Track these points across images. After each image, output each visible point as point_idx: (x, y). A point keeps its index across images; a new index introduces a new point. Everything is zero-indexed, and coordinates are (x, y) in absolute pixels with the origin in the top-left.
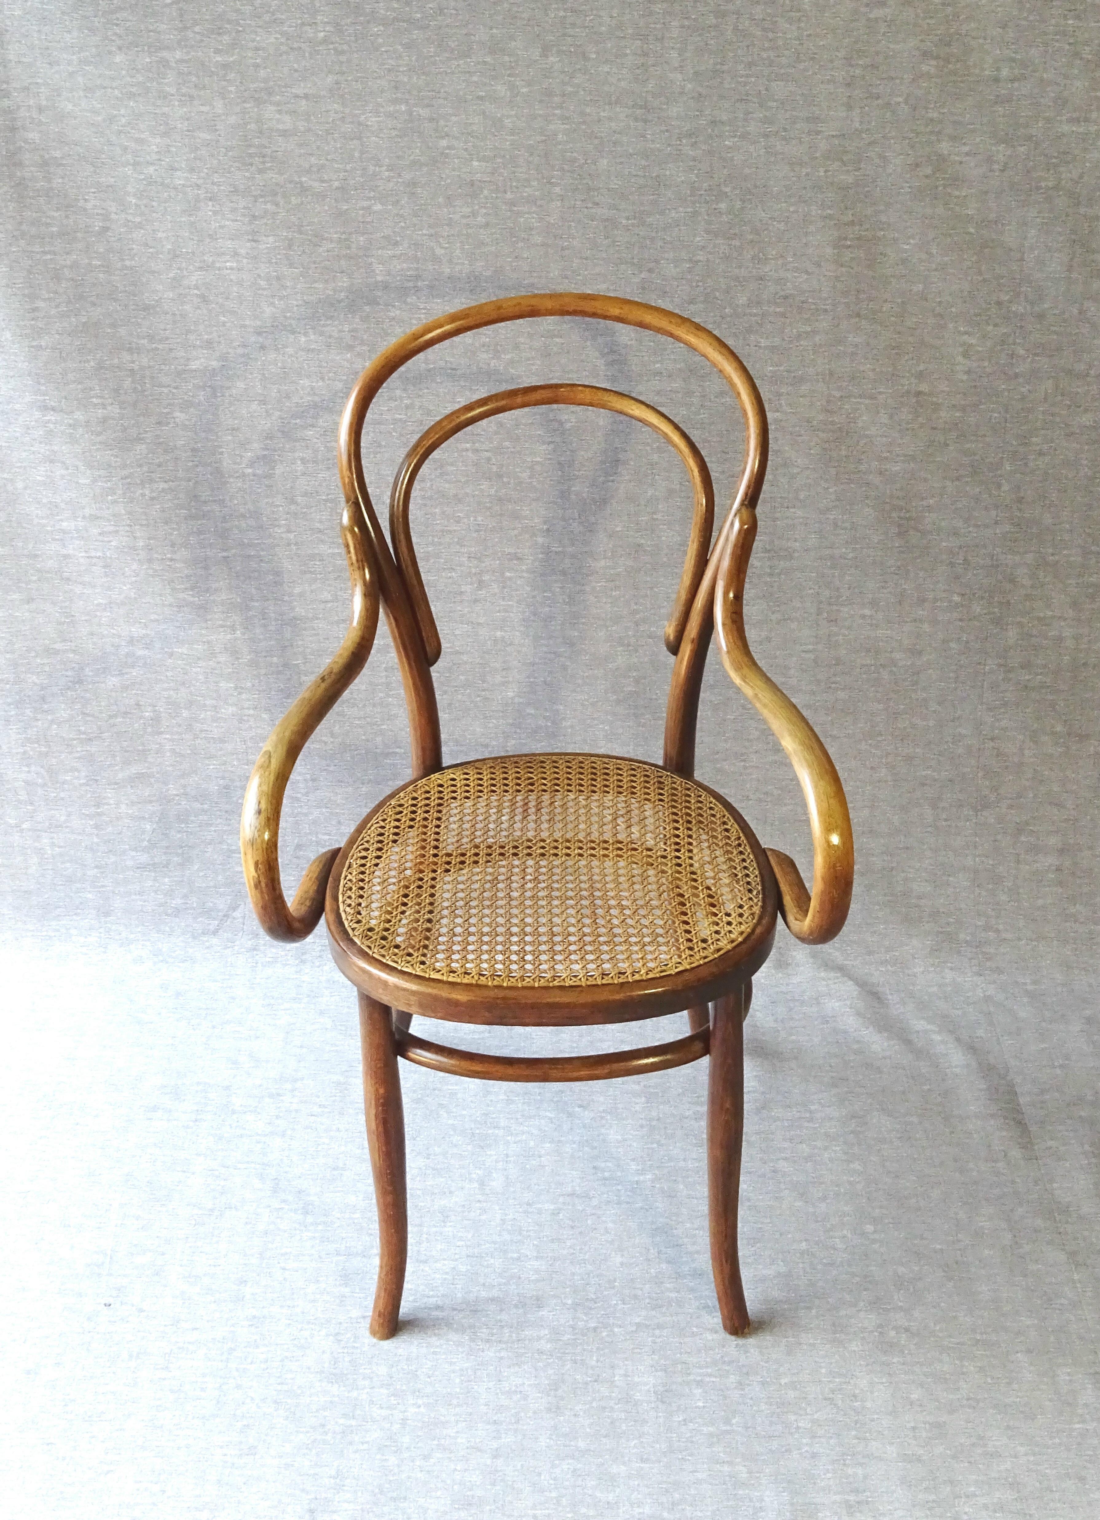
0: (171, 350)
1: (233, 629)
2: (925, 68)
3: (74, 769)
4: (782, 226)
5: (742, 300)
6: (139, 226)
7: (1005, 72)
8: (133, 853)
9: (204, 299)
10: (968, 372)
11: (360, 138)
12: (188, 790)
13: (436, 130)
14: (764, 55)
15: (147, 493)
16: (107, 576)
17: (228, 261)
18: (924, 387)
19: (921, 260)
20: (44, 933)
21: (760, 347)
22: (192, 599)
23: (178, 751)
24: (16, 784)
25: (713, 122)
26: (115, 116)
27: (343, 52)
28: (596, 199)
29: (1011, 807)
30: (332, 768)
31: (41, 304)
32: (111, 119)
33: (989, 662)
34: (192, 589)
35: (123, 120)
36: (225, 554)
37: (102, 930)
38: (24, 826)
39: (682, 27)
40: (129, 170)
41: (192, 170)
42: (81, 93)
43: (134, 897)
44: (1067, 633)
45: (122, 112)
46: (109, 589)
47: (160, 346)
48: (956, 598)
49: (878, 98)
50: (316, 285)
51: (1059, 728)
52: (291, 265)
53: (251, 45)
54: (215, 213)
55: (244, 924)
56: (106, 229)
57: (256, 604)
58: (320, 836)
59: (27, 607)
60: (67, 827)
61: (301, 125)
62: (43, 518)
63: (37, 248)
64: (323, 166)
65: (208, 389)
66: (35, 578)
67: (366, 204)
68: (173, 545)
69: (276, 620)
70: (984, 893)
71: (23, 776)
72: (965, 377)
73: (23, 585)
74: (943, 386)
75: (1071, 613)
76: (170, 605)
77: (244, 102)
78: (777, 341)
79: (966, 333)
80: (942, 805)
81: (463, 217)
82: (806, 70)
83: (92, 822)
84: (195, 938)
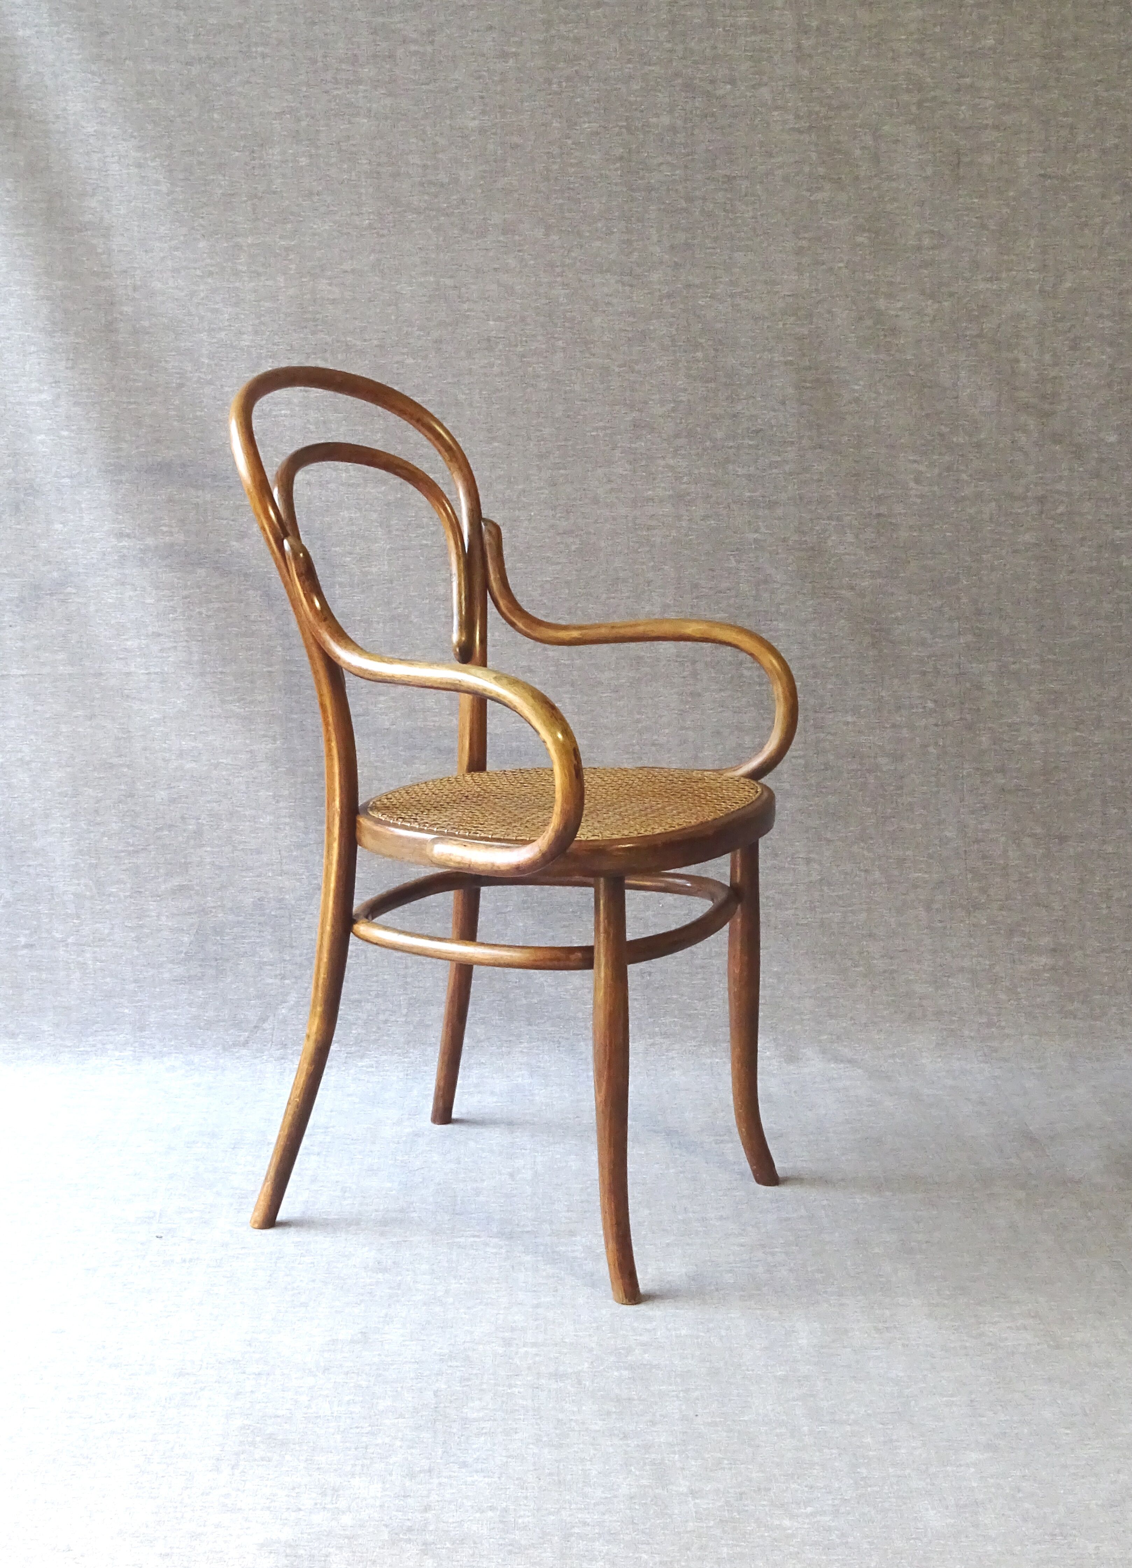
0: (230, 487)
1: (274, 739)
2: (859, 239)
3: (119, 882)
4: (749, 371)
5: (719, 435)
7: (926, 242)
8: (170, 966)
11: (396, 305)
12: (225, 902)
13: (459, 297)
14: (727, 231)
15: (204, 611)
18: (883, 510)
19: (870, 399)
22: (238, 710)
23: (217, 863)
24: (65, 898)
25: (688, 286)
26: (196, 291)
27: (383, 236)
28: (593, 350)
29: (1001, 908)
31: (124, 445)
33: (966, 765)
36: (270, 669)
37: (136, 1045)
38: (70, 940)
46: (163, 703)
48: (930, 705)
51: (1039, 830)
52: (336, 411)
56: (181, 385)
57: (295, 716)
59: (89, 723)
62: (110, 638)
66: (98, 696)
67: (400, 358)
68: (224, 660)
69: (313, 731)
70: (984, 993)
71: (72, 889)
79: (915, 461)
83: (133, 935)
84: (225, 1050)
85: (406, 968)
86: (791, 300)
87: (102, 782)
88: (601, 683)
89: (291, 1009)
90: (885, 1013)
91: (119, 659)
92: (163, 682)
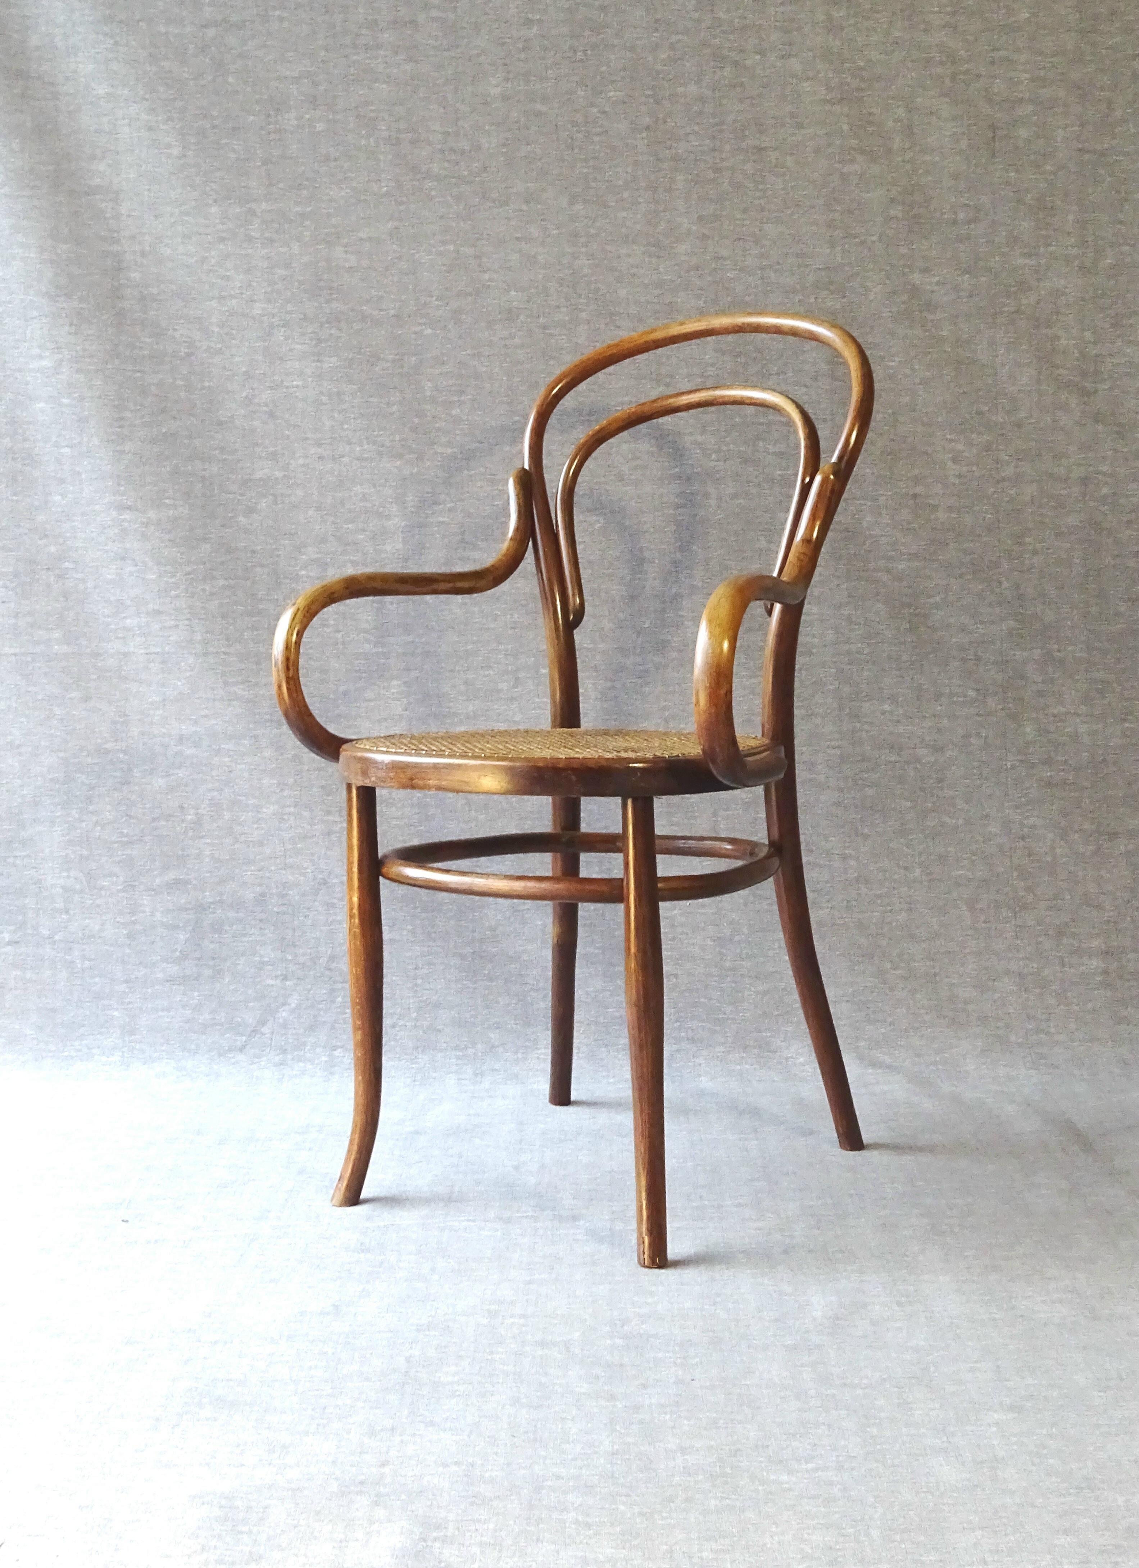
0: (239, 461)
1: (279, 724)
2: (892, 213)
3: (112, 874)
6: (219, 352)
7: (961, 216)
8: (164, 965)
9: (271, 415)
10: (960, 476)
11: (413, 273)
12: (225, 897)
13: (480, 266)
14: (757, 202)
15: (207, 588)
17: (295, 380)
18: (920, 490)
19: (906, 376)
20: (66, 1054)
21: (769, 454)
22: (241, 693)
23: (217, 856)
24: (54, 891)
25: (717, 258)
26: (207, 257)
29: (1049, 909)
31: (128, 414)
33: (1011, 757)
34: (243, 683)
35: (213, 261)
39: (687, 180)
40: (214, 303)
41: (269, 301)
44: (1083, 729)
45: (213, 253)
46: (163, 685)
47: (230, 457)
48: (972, 693)
49: (855, 237)
50: (371, 399)
51: (1087, 826)
52: (350, 382)
53: (325, 198)
54: (287, 338)
55: (271, 1040)
56: (189, 355)
59: (84, 706)
60: (100, 937)
61: (365, 263)
62: (108, 616)
63: (130, 367)
64: (382, 297)
65: (271, 497)
66: (94, 677)
67: (417, 329)
68: (228, 640)
70: (1032, 998)
71: (62, 882)
72: (957, 481)
73: (83, 684)
74: (938, 489)
75: (1083, 709)
77: (317, 244)
79: (953, 440)
80: (979, 906)
82: (792, 214)
83: (125, 932)
84: (220, 1055)
86: (823, 273)
87: (96, 769)
88: (626, 668)
89: (291, 1012)
90: (927, 1018)
91: (117, 638)
92: (163, 662)
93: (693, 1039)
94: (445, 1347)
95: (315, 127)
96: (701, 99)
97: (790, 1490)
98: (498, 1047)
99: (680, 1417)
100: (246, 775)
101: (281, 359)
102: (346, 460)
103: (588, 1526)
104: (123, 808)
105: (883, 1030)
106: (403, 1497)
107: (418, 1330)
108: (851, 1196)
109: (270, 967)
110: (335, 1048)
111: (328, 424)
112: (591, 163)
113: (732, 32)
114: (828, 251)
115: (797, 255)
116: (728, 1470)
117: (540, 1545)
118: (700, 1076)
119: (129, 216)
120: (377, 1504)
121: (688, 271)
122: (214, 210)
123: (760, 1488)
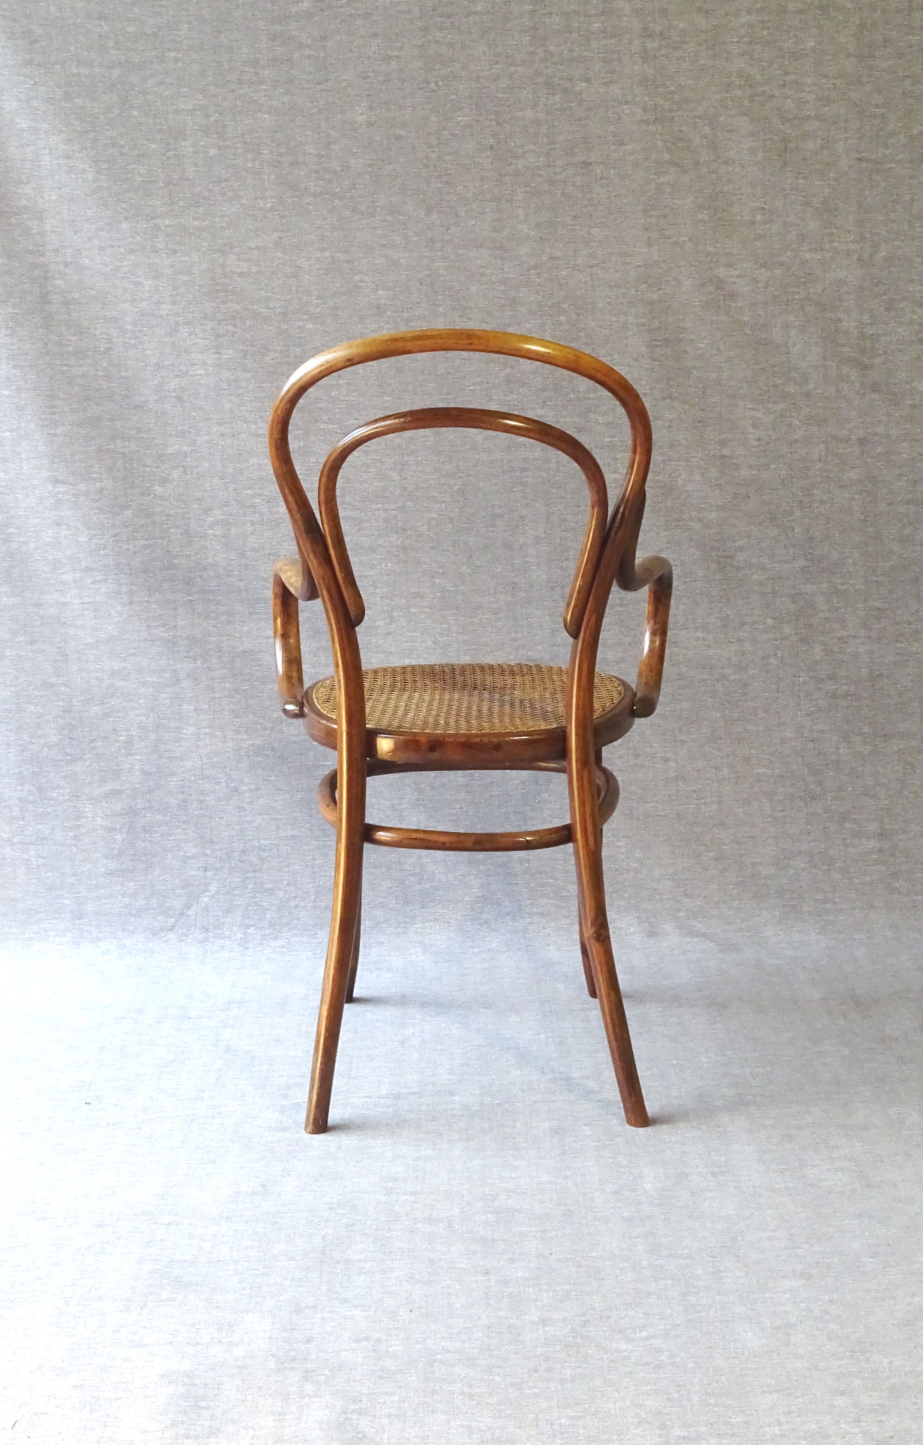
0: (153, 438)
1: (195, 659)
2: (700, 216)
3: (58, 787)
4: (607, 332)
6: (134, 346)
7: (758, 218)
8: (105, 861)
9: (179, 399)
10: (759, 439)
11: (296, 277)
12: (153, 804)
13: (351, 269)
14: (585, 210)
15: (131, 548)
16: (95, 618)
17: (198, 370)
18: (726, 452)
19: (713, 355)
20: (27, 936)
22: (162, 634)
23: (146, 770)
24: (11, 802)
25: (552, 258)
26: (121, 266)
27: (284, 217)
29: (835, 799)
30: (272, 778)
31: (58, 403)
32: (117, 269)
33: (802, 674)
34: (163, 626)
35: (126, 269)
36: (190, 598)
37: (75, 931)
38: (15, 840)
39: (526, 192)
40: (127, 306)
41: (174, 303)
42: (96, 251)
43: (103, 901)
44: (862, 649)
45: (125, 263)
46: (97, 630)
47: (146, 436)
48: (770, 622)
49: (670, 238)
50: (264, 385)
51: (865, 730)
52: (245, 370)
53: (219, 213)
54: (190, 334)
55: (196, 920)
56: (108, 349)
57: (214, 639)
58: (262, 842)
59: (30, 648)
60: (51, 839)
61: (254, 269)
62: (48, 573)
63: (58, 362)
64: (270, 297)
65: (180, 469)
66: (38, 623)
67: (301, 324)
68: (149, 590)
69: (229, 652)
70: (820, 873)
71: (17, 794)
72: (756, 444)
73: (29, 629)
74: (741, 450)
75: (862, 632)
76: (146, 640)
77: (214, 253)
78: (611, 418)
79: (753, 409)
80: (777, 798)
81: (373, 331)
82: (615, 220)
83: (72, 834)
84: (154, 934)
85: (314, 859)
86: (642, 269)
87: (43, 700)
88: (482, 607)
89: (212, 897)
90: (734, 892)
91: (56, 590)
92: (95, 611)
93: (542, 913)
94: (353, 1225)
95: (208, 152)
96: (537, 122)
97: (629, 1358)
98: (381, 923)
99: (541, 1290)
100: (168, 702)
101: (186, 351)
102: (243, 436)
103: (471, 1396)
104: (66, 732)
105: (699, 903)
106: (326, 1372)
107: (330, 1208)
108: (673, 1066)
109: (194, 861)
110: (249, 926)
111: (227, 406)
112: (444, 179)
113: (562, 64)
114: (646, 250)
115: (620, 254)
116: (579, 1340)
117: (435, 1415)
118: (549, 945)
119: (53, 232)
120: (305, 1379)
121: (529, 270)
122: (124, 225)
123: (605, 1357)
